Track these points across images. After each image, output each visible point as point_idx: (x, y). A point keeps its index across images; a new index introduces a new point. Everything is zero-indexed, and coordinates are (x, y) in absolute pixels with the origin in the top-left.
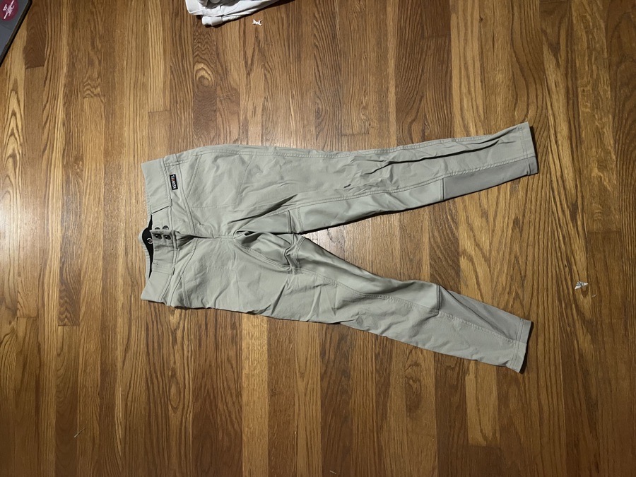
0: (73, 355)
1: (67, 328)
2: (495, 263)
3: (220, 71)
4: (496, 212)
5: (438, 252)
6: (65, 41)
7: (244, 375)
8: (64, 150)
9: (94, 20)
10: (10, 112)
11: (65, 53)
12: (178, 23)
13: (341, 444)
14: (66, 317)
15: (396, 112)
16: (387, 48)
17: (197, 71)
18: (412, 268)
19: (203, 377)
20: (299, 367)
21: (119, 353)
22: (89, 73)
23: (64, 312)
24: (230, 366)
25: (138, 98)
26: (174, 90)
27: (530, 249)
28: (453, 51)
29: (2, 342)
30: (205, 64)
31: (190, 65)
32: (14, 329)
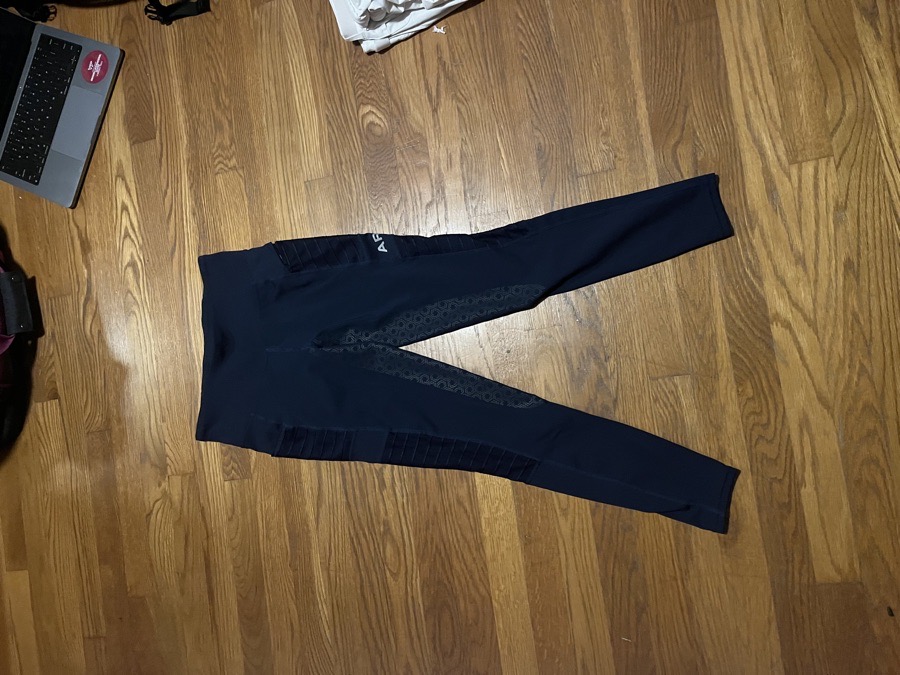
0: (249, 517)
1: (236, 482)
2: (825, 327)
3: (396, 113)
4: (817, 255)
5: (738, 322)
6: (179, 103)
7: (483, 519)
8: (199, 247)
9: (214, 67)
10: (119, 206)
11: (181, 118)
12: (329, 55)
13: (633, 601)
14: (233, 468)
15: (652, 134)
16: (627, 48)
17: (364, 117)
18: (703, 349)
19: (427, 528)
21: (310, 508)
22: (218, 140)
24: (462, 510)
25: (289, 163)
26: (336, 147)
27: (874, 300)
28: (723, 36)
29: (152, 511)
30: (373, 105)
31: (353, 109)
32: (166, 492)
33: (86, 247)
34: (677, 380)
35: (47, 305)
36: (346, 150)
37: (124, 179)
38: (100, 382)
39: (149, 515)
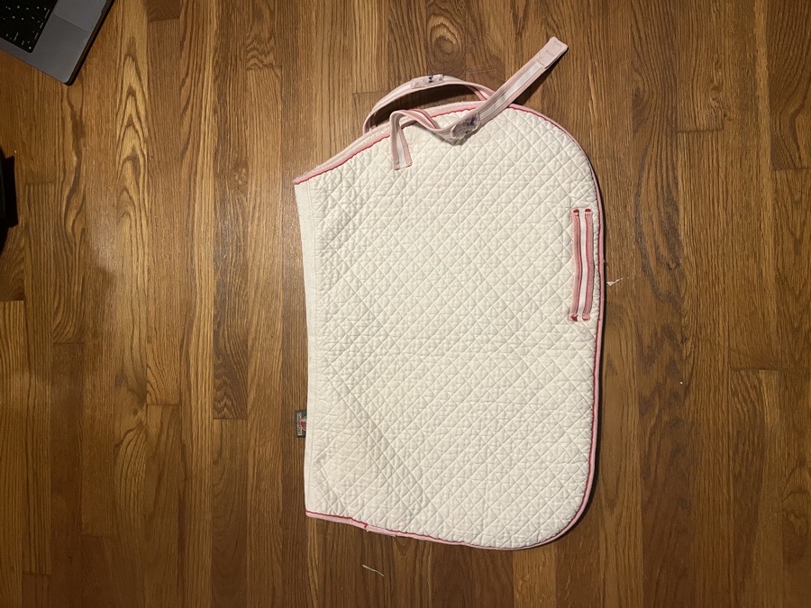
0: (238, 463)
1: (227, 422)
3: (473, 30)
8: (217, 151)
10: (125, 90)
14: (225, 405)
15: (770, 96)
17: (434, 28)
20: (606, 491)
22: (255, 31)
23: (222, 399)
25: (337, 71)
26: (395, 60)
29: (122, 441)
30: (446, 17)
31: (421, 18)
32: (141, 423)
33: (79, 130)
34: (762, 374)
35: (24, 191)
36: (407, 64)
37: (134, 59)
38: (77, 288)
39: (118, 446)
